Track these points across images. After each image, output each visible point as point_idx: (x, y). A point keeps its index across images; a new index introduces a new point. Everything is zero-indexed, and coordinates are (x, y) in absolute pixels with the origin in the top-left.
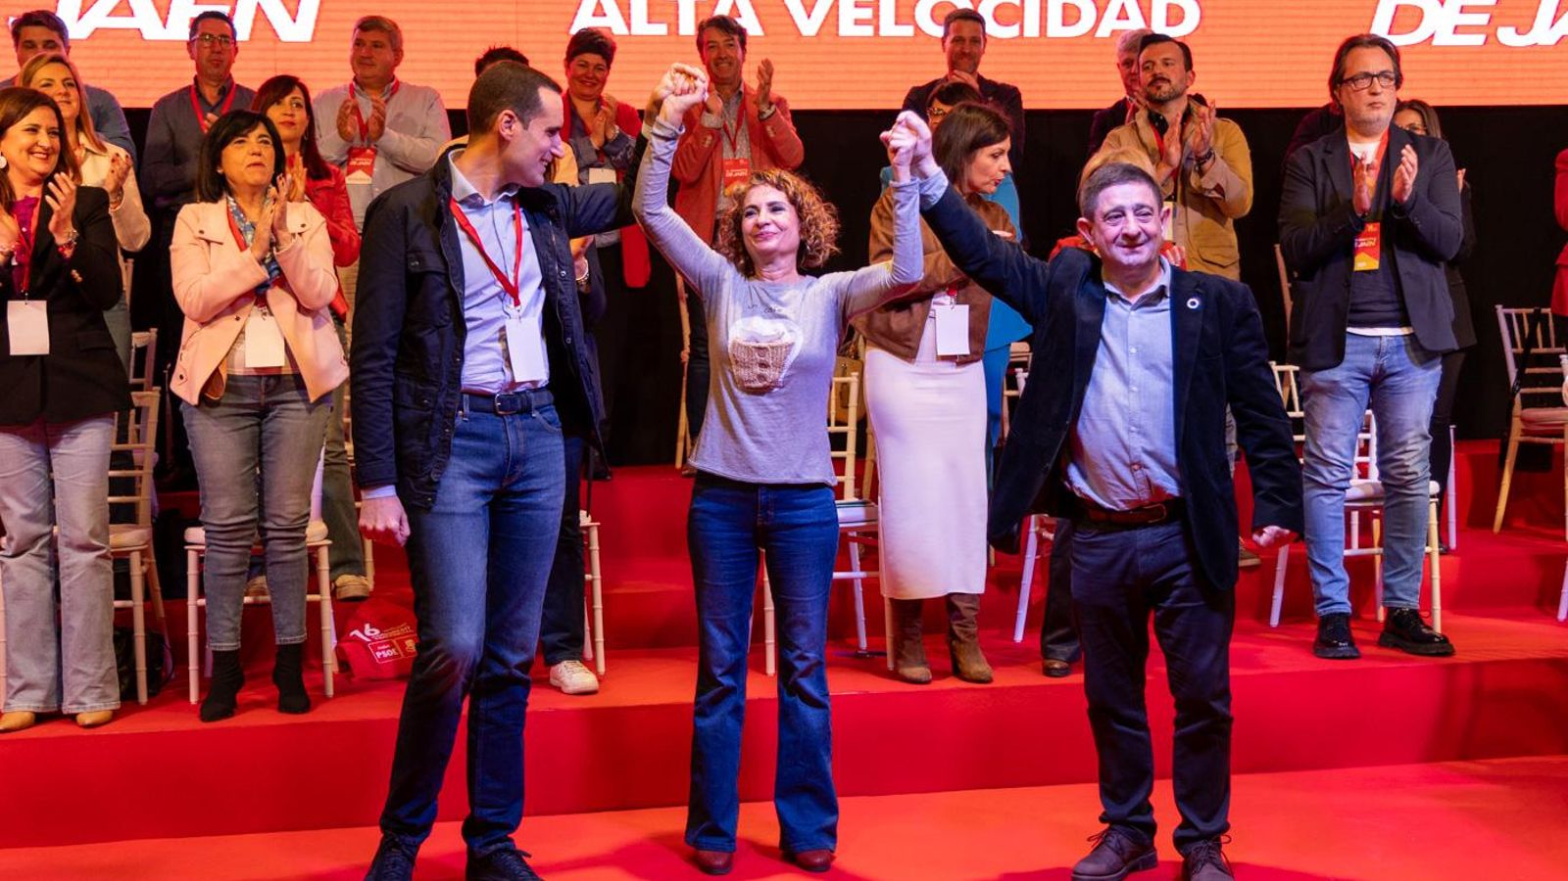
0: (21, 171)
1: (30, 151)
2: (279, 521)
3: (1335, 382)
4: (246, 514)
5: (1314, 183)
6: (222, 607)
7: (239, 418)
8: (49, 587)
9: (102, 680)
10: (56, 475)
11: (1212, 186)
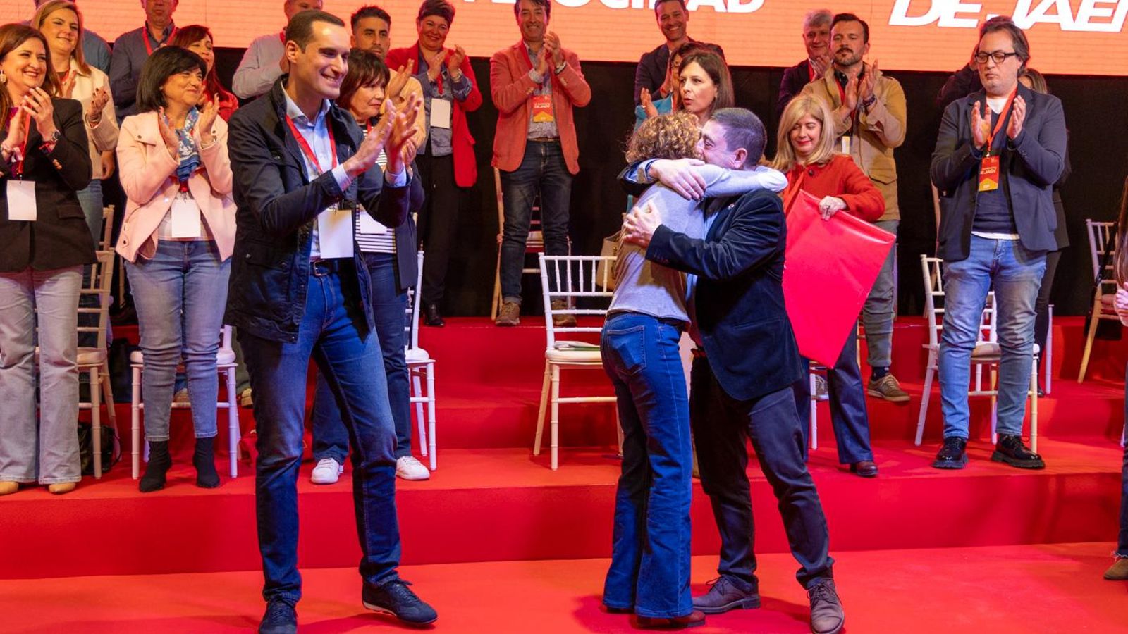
0: (17, 85)
1: (24, 71)
2: (196, 348)
3: (962, 270)
4: (172, 342)
5: (957, 127)
6: (156, 409)
7: (168, 272)
8: (32, 391)
9: (69, 460)
10: (39, 310)
11: (874, 122)
